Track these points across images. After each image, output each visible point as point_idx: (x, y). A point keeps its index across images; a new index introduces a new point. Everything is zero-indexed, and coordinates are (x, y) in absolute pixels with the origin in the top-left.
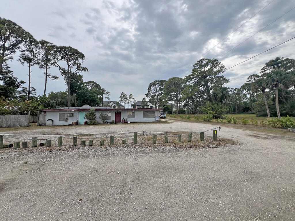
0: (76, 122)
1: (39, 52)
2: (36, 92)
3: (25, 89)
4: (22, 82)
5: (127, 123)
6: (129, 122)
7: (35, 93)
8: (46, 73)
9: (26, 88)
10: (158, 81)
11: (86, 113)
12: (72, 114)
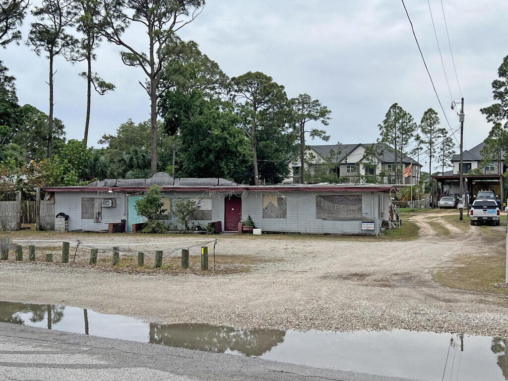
5: (251, 232)
6: (257, 231)
8: (88, 75)
11: (140, 198)
12: (110, 201)
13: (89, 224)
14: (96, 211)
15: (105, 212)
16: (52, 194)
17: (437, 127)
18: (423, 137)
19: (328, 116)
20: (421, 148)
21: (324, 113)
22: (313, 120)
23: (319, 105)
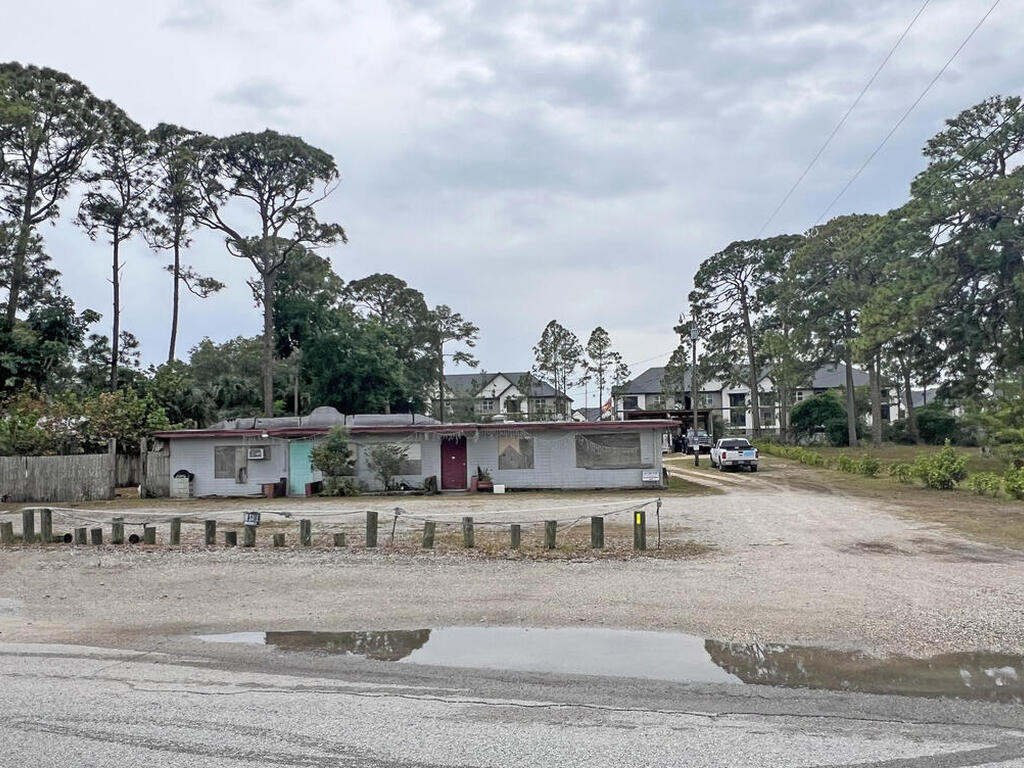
0: (276, 486)
1: (149, 173)
2: (138, 354)
3: (100, 343)
4: (91, 316)
5: (490, 490)
6: (499, 488)
7: (135, 357)
8: (175, 269)
9: (104, 339)
10: (755, 244)
11: (317, 444)
12: (262, 450)
13: (229, 486)
14: (238, 466)
15: (251, 466)
16: (166, 441)
17: (608, 350)
18: (593, 363)
19: (474, 334)
20: (590, 378)
21: (468, 330)
22: (454, 341)
23: (461, 320)
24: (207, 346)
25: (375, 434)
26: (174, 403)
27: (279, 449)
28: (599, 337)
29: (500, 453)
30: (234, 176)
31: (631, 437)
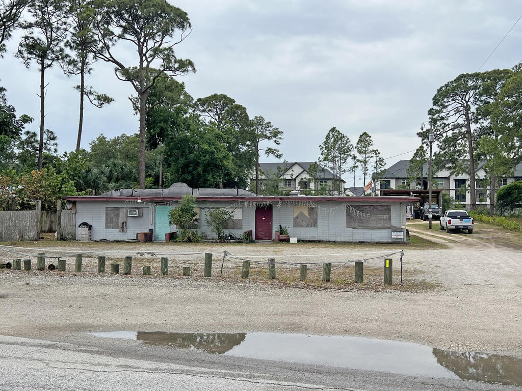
0: (146, 234)
1: (65, 23)
2: (56, 144)
3: (32, 137)
4: (26, 119)
5: (287, 241)
6: (293, 240)
7: (55, 147)
8: (81, 88)
9: (34, 135)
10: (476, 76)
12: (137, 210)
13: (114, 234)
14: (121, 221)
15: (130, 222)
16: (74, 203)
17: (371, 148)
18: (360, 157)
19: (279, 136)
20: (357, 167)
21: (276, 133)
22: (266, 140)
23: (271, 126)
24: (102, 140)
25: (213, 202)
26: (79, 177)
27: (149, 210)
28: (364, 139)
29: (295, 216)
30: (121, 26)
31: (385, 207)
